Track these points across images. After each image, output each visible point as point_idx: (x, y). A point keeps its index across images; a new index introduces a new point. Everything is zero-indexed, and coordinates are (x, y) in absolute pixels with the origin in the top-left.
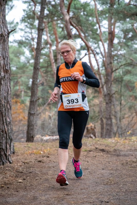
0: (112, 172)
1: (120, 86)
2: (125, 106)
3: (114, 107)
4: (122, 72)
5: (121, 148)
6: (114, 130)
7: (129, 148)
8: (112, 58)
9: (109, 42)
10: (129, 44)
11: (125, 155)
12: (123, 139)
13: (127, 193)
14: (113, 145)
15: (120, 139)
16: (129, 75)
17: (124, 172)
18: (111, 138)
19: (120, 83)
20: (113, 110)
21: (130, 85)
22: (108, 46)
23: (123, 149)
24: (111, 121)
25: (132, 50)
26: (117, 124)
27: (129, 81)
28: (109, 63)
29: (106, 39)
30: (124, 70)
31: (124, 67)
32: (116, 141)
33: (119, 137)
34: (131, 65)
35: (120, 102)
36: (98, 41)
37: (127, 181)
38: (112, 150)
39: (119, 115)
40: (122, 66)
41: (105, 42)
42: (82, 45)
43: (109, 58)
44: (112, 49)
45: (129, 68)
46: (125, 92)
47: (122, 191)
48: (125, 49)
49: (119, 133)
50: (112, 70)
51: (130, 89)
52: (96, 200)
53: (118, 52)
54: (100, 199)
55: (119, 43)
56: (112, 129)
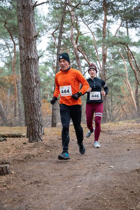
0: (106, 144)
1: (111, 89)
2: (114, 102)
3: (108, 103)
4: (112, 80)
5: (113, 129)
6: (108, 118)
7: (117, 129)
8: (105, 71)
9: (103, 61)
10: (116, 62)
11: (115, 134)
12: (113, 124)
13: (116, 157)
14: (107, 127)
15: (111, 123)
16: (116, 82)
17: (114, 144)
18: (106, 123)
19: (111, 87)
20: (107, 105)
21: (118, 88)
22: (103, 64)
23: (114, 130)
24: (106, 112)
25: (118, 66)
26: (110, 113)
27: (117, 86)
28: (103, 75)
29: (101, 59)
30: (113, 79)
31: (113, 77)
32: (109, 125)
33: (111, 122)
34: (118, 75)
35: (111, 100)
36: (96, 61)
37: (116, 150)
38: (106, 130)
39: (110, 108)
40: (112, 76)
41: (101, 61)
42: (86, 63)
43: (103, 71)
44: (105, 65)
45: (117, 78)
46: (115, 93)
47: (113, 156)
48: (113, 66)
49: (111, 120)
50: (105, 79)
51: (118, 91)
52: (97, 162)
53: (109, 67)
54: (99, 162)
55: (109, 61)
56: (106, 117)
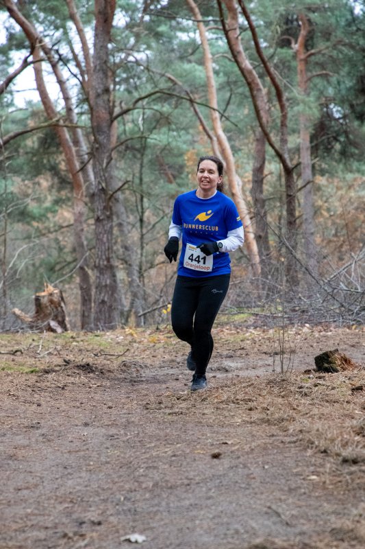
0: (113, 431)
1: (138, 165)
2: (154, 226)
3: (121, 231)
4: (143, 119)
5: (144, 358)
6: (123, 305)
7: (167, 357)
8: (110, 74)
9: (98, 22)
10: (163, 28)
11: (156, 380)
12: (148, 332)
13: (158, 491)
14: (119, 350)
15: (140, 329)
16: (164, 129)
17: (151, 429)
18: (112, 328)
19: (139, 156)
20: (119, 240)
21: (170, 160)
22: (96, 36)
23: (149, 362)
24: (114, 276)
25: (173, 50)
26: (131, 283)
27: (166, 149)
28: (99, 91)
29: (88, 13)
30: (148, 112)
31: (148, 103)
32: (129, 338)
33: (138, 325)
34: (171, 95)
35: (138, 218)
36: (64, 19)
37: (158, 456)
38: (115, 364)
39: (135, 259)
40: (141, 99)
41: (88, 22)
43: (101, 75)
44: (110, 46)
45: (166, 108)
46: (155, 182)
47: (144, 486)
48: (149, 47)
49: (136, 313)
50: (111, 113)
51: (169, 172)
53: (128, 55)
55: (129, 26)
56: (115, 300)
